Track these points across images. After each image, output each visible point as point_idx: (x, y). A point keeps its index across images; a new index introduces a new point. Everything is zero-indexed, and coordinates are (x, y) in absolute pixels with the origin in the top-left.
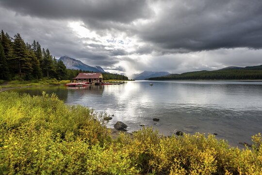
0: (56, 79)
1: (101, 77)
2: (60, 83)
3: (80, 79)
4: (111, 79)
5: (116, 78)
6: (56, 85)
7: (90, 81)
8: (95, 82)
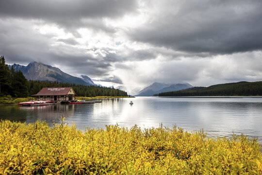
0: (10, 96)
1: (72, 92)
2: (14, 101)
3: (42, 96)
4: (99, 95)
5: (107, 93)
6: (8, 104)
7: (55, 99)
8: (62, 99)
